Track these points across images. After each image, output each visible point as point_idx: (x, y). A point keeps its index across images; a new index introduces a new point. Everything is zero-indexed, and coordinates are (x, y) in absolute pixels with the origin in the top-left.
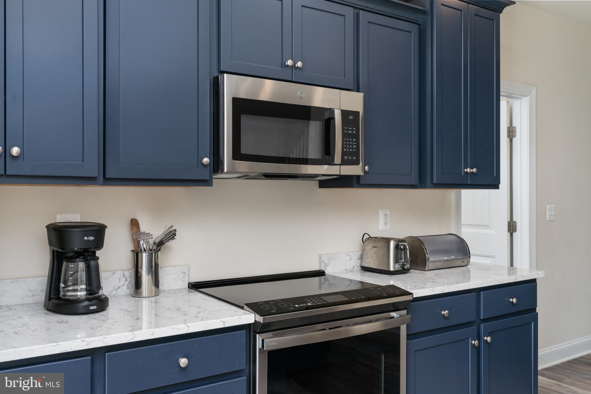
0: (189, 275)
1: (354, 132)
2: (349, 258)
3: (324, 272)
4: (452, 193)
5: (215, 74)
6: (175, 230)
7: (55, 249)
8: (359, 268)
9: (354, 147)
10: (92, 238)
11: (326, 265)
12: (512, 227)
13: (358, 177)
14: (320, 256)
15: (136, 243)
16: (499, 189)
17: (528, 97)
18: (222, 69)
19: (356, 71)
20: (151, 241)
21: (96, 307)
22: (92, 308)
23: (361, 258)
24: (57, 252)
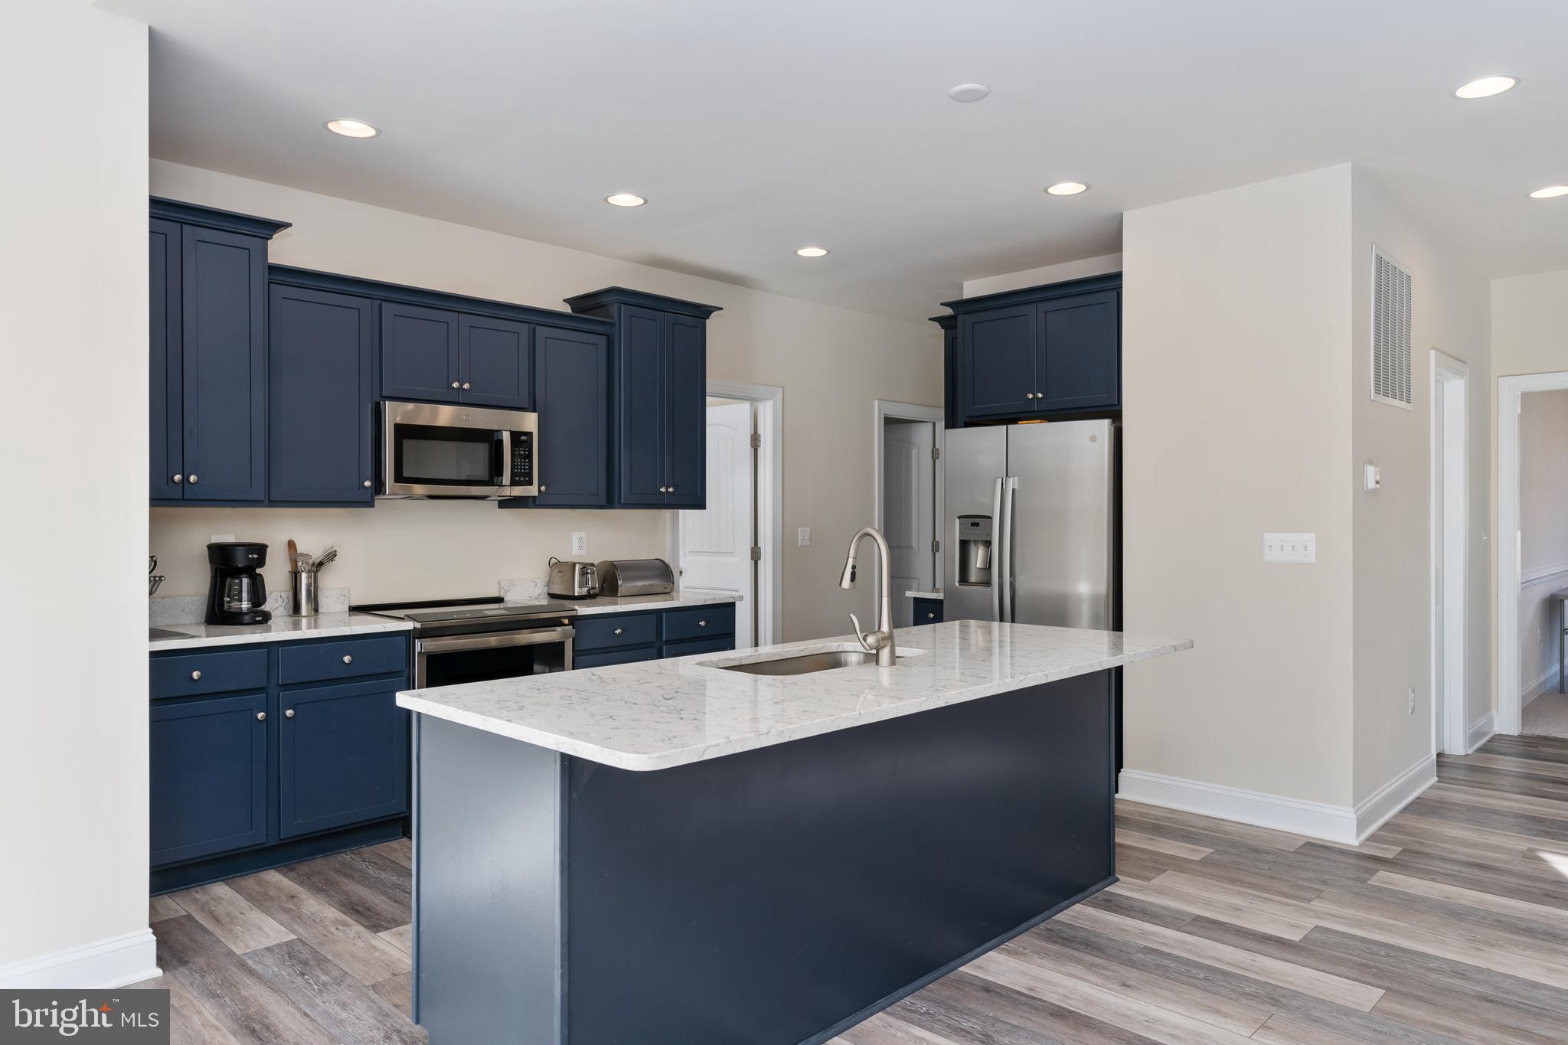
0: (349, 598)
1: (527, 453)
2: (534, 584)
3: (503, 599)
4: (667, 514)
5: (377, 399)
6: (336, 551)
7: (218, 566)
8: (546, 596)
9: (527, 467)
10: (256, 556)
11: (506, 592)
12: (756, 555)
13: (534, 497)
14: (499, 582)
15: (294, 562)
16: (705, 509)
17: (772, 401)
18: (384, 395)
19: (532, 391)
20: (311, 562)
21: (261, 618)
22: (257, 619)
23: (548, 585)
24: (220, 569)
